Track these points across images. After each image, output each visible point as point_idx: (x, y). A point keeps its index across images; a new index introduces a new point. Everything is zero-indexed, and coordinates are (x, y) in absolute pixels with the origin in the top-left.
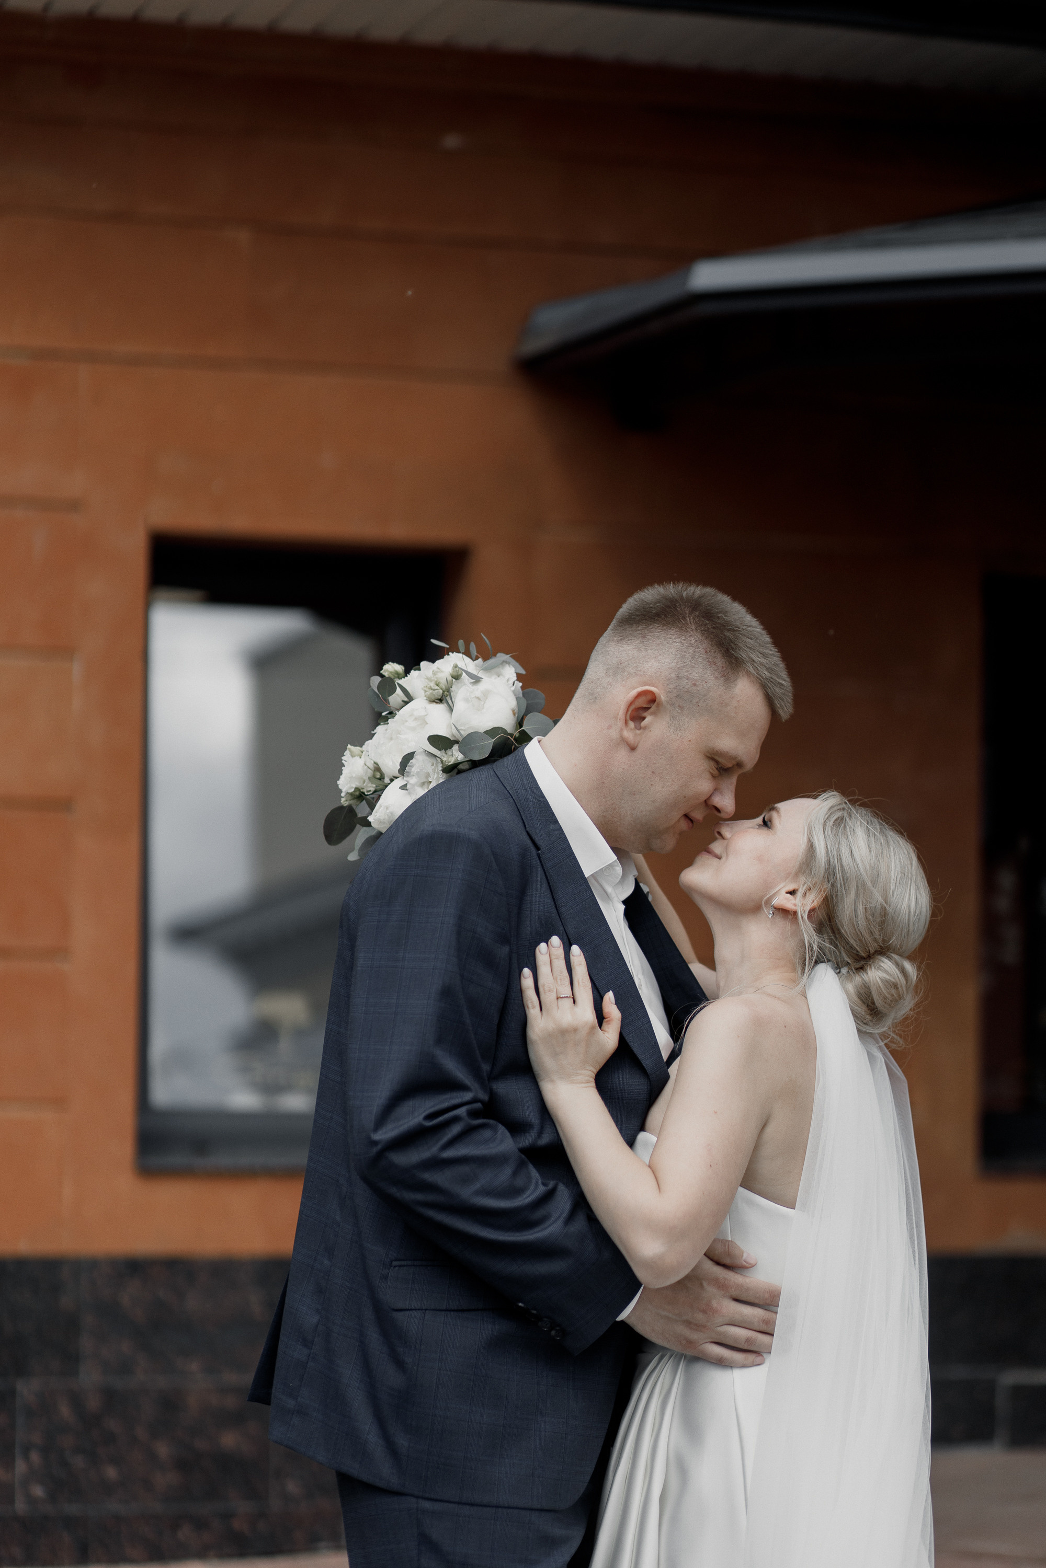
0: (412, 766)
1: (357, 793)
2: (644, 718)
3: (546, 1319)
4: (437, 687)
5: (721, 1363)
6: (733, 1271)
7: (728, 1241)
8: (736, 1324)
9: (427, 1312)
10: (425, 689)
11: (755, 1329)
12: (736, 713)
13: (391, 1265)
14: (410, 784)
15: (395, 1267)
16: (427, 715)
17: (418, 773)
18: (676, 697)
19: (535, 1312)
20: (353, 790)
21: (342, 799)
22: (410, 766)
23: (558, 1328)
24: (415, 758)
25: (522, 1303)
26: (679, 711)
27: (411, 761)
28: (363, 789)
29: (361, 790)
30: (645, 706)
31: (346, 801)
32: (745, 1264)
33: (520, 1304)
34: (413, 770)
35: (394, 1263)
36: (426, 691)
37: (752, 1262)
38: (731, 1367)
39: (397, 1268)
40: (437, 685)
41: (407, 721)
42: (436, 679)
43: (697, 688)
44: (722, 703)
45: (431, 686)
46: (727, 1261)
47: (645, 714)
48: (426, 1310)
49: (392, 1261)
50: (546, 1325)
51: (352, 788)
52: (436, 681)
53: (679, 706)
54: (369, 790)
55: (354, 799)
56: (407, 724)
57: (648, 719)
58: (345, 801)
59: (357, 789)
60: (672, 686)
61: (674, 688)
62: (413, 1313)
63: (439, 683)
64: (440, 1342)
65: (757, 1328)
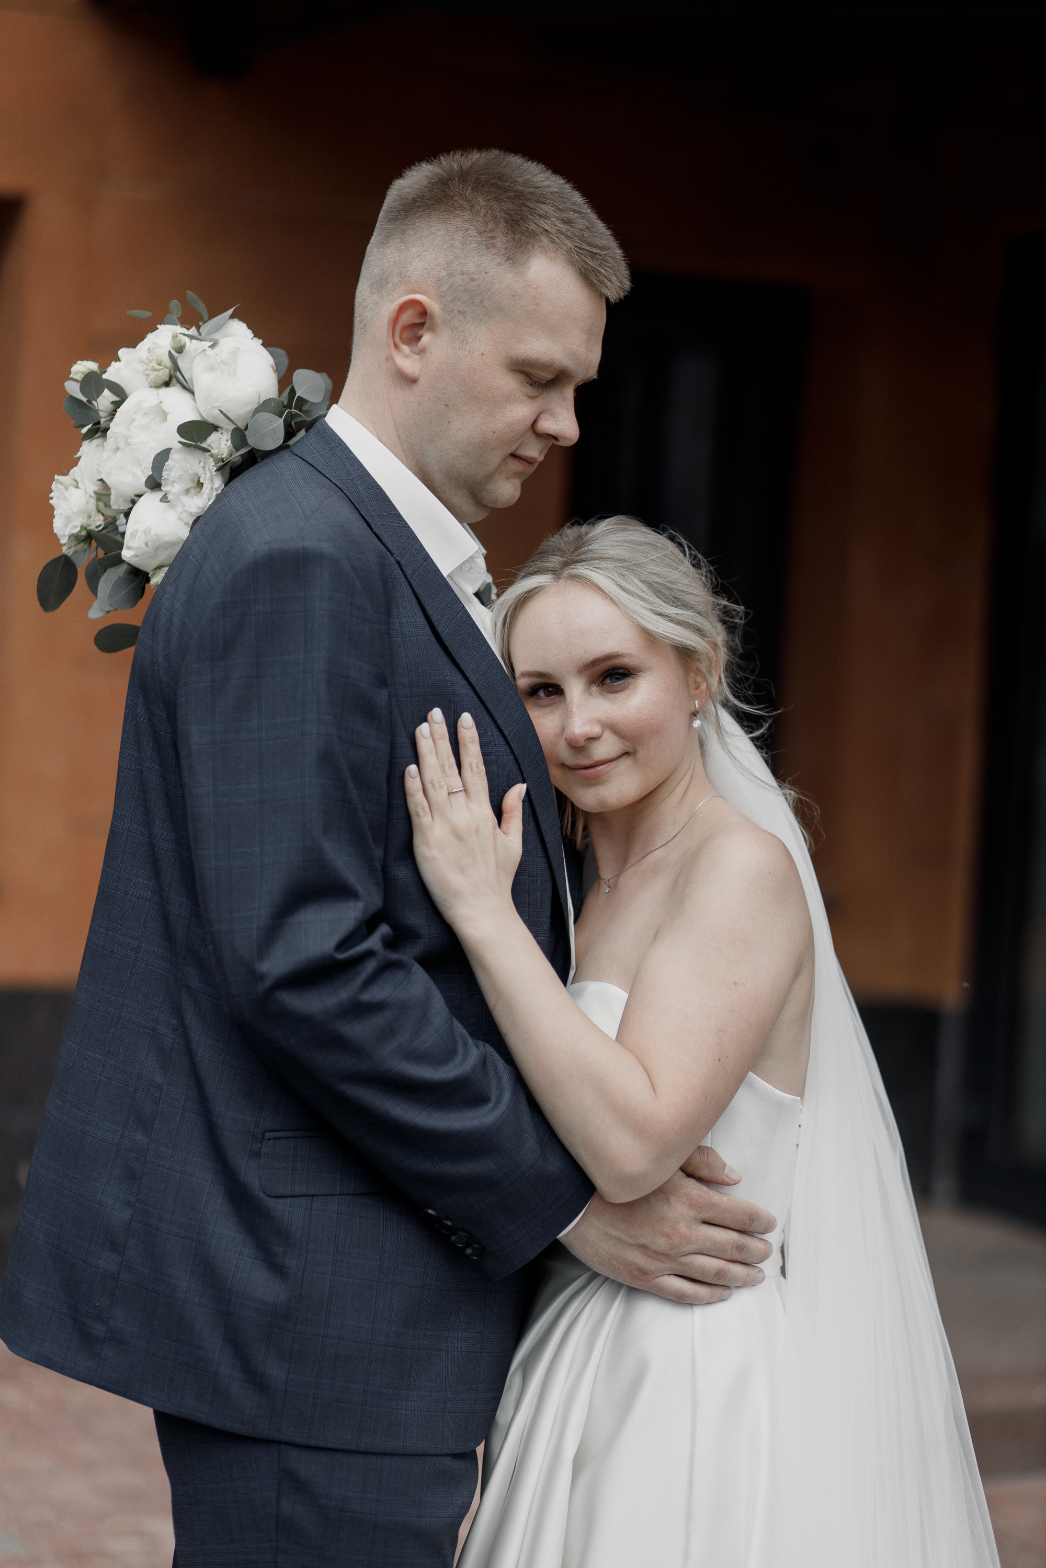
0: (170, 470)
1: (84, 533)
2: (420, 338)
3: (461, 1233)
4: (160, 367)
5: (680, 1300)
6: (708, 1187)
7: (707, 1148)
8: (705, 1252)
9: (315, 1198)
10: (147, 372)
11: (726, 1258)
12: (537, 304)
13: (263, 1138)
14: (173, 493)
15: (269, 1139)
16: (161, 402)
17: (180, 477)
18: (452, 301)
19: (449, 1223)
20: (78, 529)
21: (63, 548)
22: (166, 470)
23: (476, 1246)
24: (172, 459)
25: (432, 1209)
26: (461, 318)
27: (166, 464)
28: (90, 526)
29: (88, 528)
30: (417, 321)
31: (70, 548)
32: (727, 1179)
33: (430, 1211)
34: (172, 474)
35: (268, 1135)
36: (147, 375)
37: (735, 1177)
38: (691, 1305)
39: (272, 1141)
40: (159, 364)
41: (134, 420)
42: (156, 358)
43: (475, 283)
44: (514, 296)
45: (153, 367)
46: (704, 1173)
47: (420, 333)
48: (313, 1196)
49: (265, 1132)
50: (461, 1240)
51: (75, 527)
52: (157, 360)
53: (460, 312)
54: (98, 524)
55: (80, 542)
56: (136, 423)
57: (426, 338)
58: (67, 550)
59: (83, 528)
60: (444, 288)
61: (447, 290)
62: (297, 1200)
63: (161, 361)
64: (334, 1238)
65: (728, 1257)
